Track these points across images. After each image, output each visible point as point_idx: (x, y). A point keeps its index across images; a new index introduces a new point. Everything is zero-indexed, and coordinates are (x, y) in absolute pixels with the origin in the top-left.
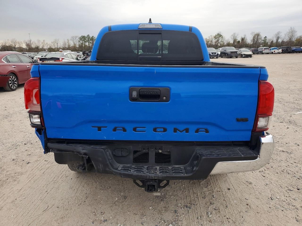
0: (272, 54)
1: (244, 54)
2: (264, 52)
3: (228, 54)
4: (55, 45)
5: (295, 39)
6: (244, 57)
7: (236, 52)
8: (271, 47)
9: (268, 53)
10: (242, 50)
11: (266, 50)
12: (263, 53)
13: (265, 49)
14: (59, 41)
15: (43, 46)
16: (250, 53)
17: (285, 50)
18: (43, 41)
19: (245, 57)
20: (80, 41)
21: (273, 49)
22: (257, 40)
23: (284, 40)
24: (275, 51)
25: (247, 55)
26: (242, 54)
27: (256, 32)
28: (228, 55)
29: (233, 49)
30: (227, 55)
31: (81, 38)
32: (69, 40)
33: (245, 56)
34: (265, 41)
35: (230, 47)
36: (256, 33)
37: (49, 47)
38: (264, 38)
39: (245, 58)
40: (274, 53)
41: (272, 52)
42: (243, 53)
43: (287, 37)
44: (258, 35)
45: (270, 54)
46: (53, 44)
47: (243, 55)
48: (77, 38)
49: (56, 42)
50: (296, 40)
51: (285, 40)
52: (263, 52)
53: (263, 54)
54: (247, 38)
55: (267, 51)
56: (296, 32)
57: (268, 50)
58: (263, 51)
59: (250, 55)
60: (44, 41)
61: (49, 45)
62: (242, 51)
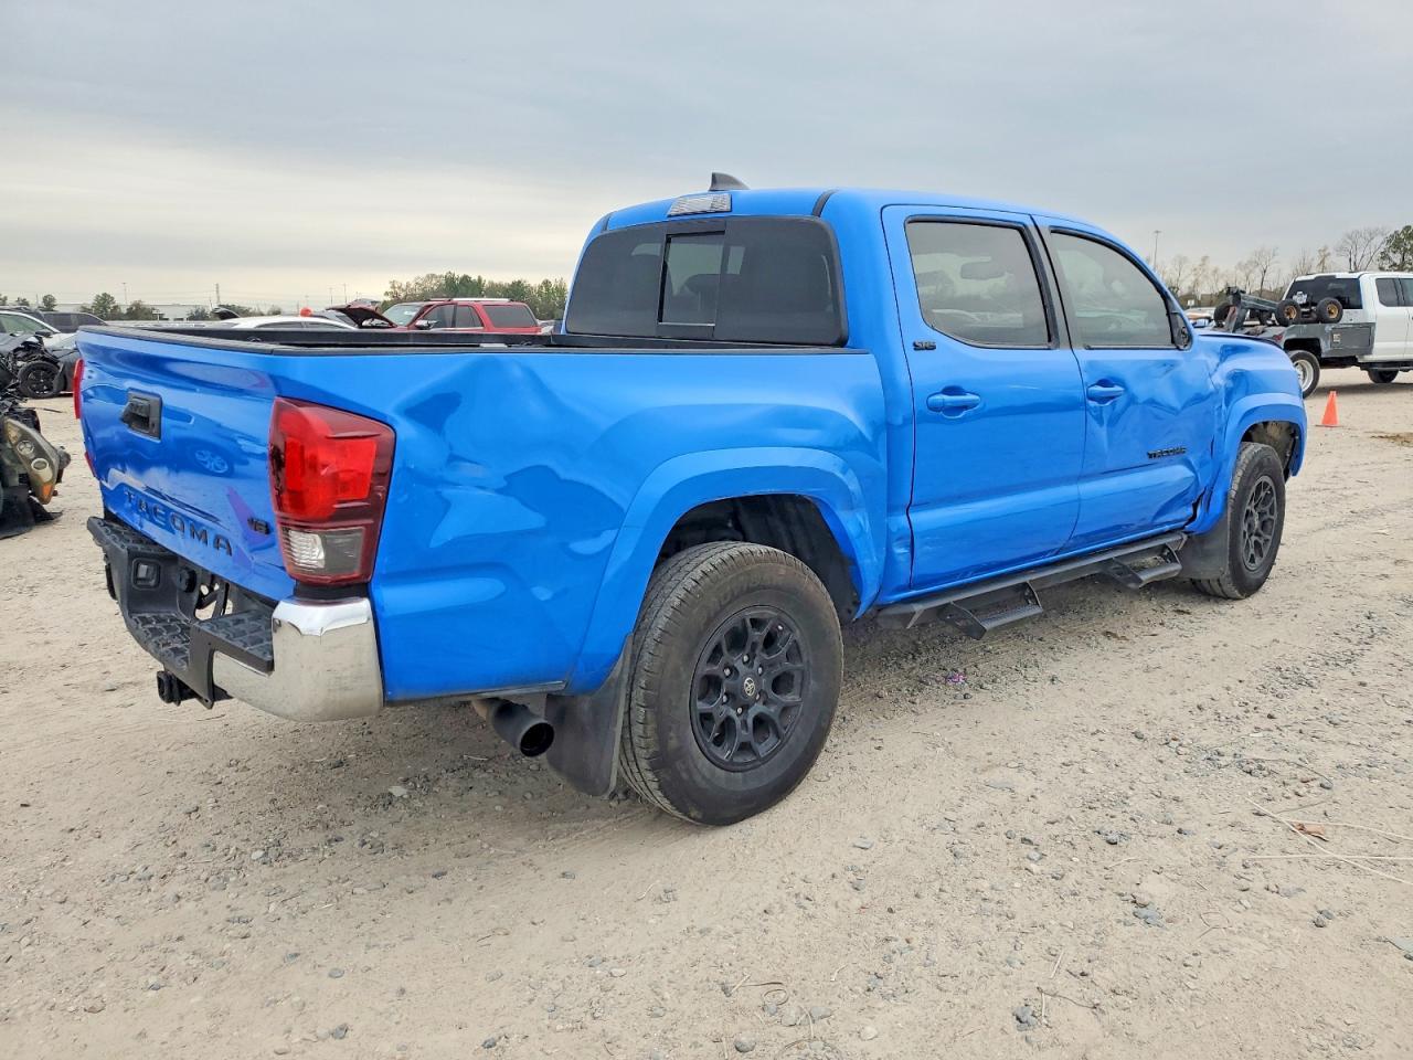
4: (1252, 276)
14: (1276, 258)
15: (1196, 283)
18: (1201, 262)
20: (1391, 254)
31: (1401, 241)
32: (1330, 250)
37: (1221, 287)
46: (1242, 275)
48: (1379, 240)
49: (1259, 262)
60: (1205, 259)
61: (1223, 276)
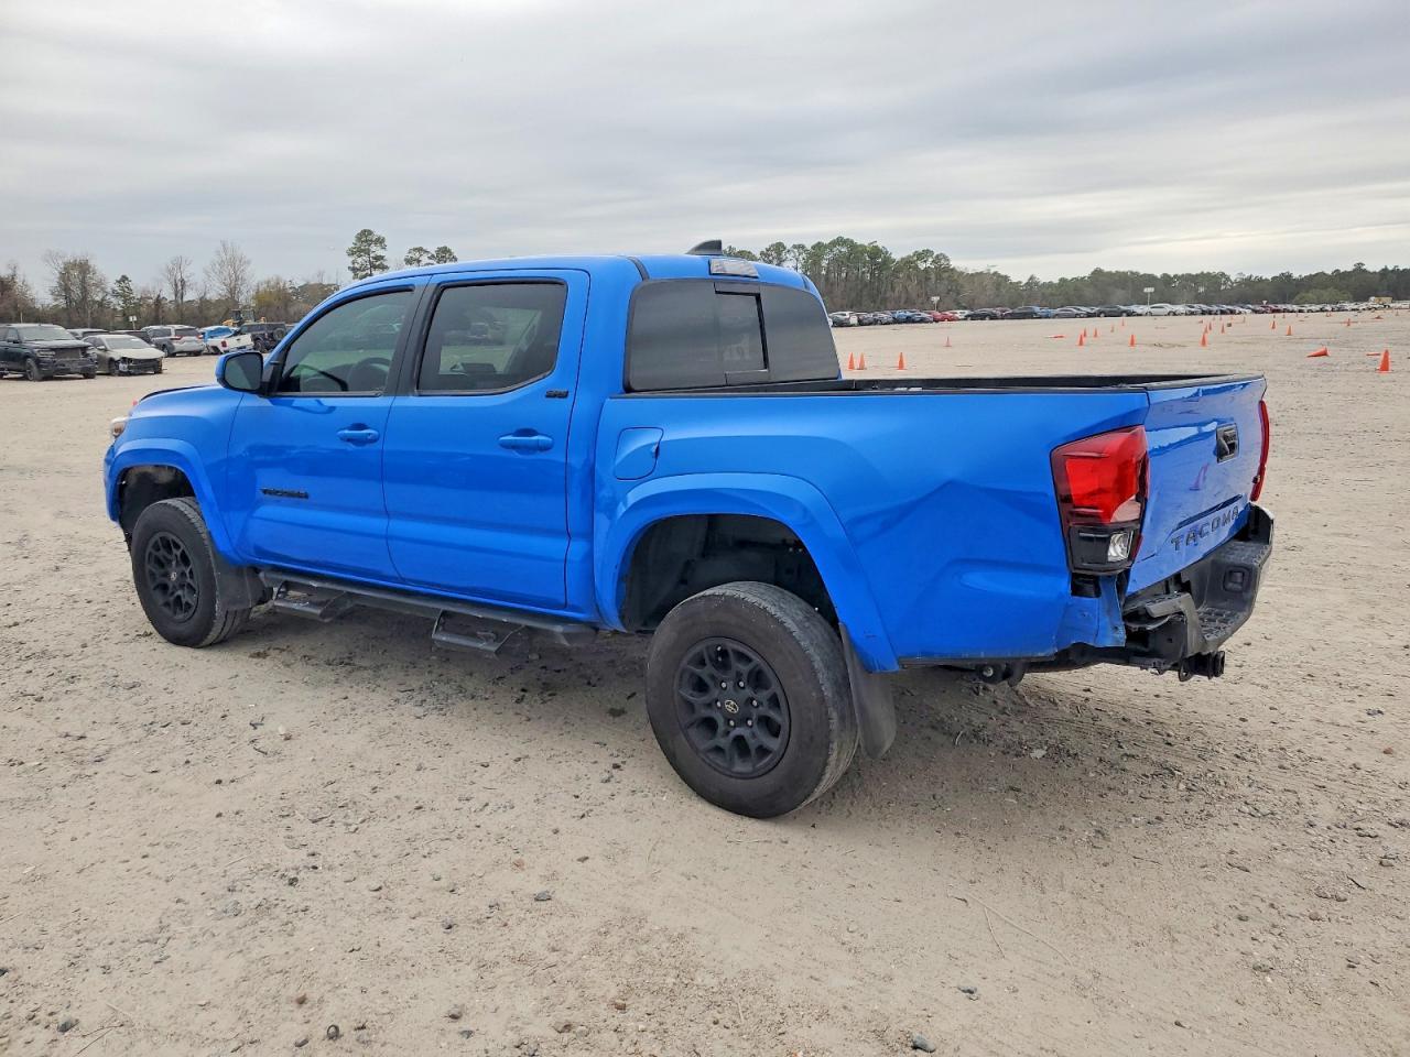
0: (212, 354)
1: (124, 360)
2: (177, 346)
3: (38, 361)
5: (252, 293)
6: (129, 374)
7: (84, 349)
8: (206, 326)
9: (197, 353)
10: (108, 340)
11: (184, 338)
12: (177, 349)
13: (181, 333)
16: (151, 352)
17: (265, 339)
19: (132, 371)
21: (213, 334)
22: (84, 290)
23: (208, 297)
24: (224, 344)
25: (140, 361)
26: (111, 360)
27: (74, 253)
28: (39, 367)
29: (62, 337)
30: (35, 368)
33: (129, 368)
34: (125, 294)
35: (37, 325)
36: (69, 258)
38: (119, 282)
39: (134, 375)
40: (222, 349)
41: (215, 348)
42: (116, 354)
43: (218, 284)
44: (84, 268)
45: (206, 354)
47: (121, 365)
50: (258, 297)
51: (212, 296)
52: (173, 348)
53: (173, 355)
54: (29, 281)
55: (190, 343)
56: (248, 263)
57: (194, 338)
58: (175, 344)
59: (155, 360)
62: (106, 344)
